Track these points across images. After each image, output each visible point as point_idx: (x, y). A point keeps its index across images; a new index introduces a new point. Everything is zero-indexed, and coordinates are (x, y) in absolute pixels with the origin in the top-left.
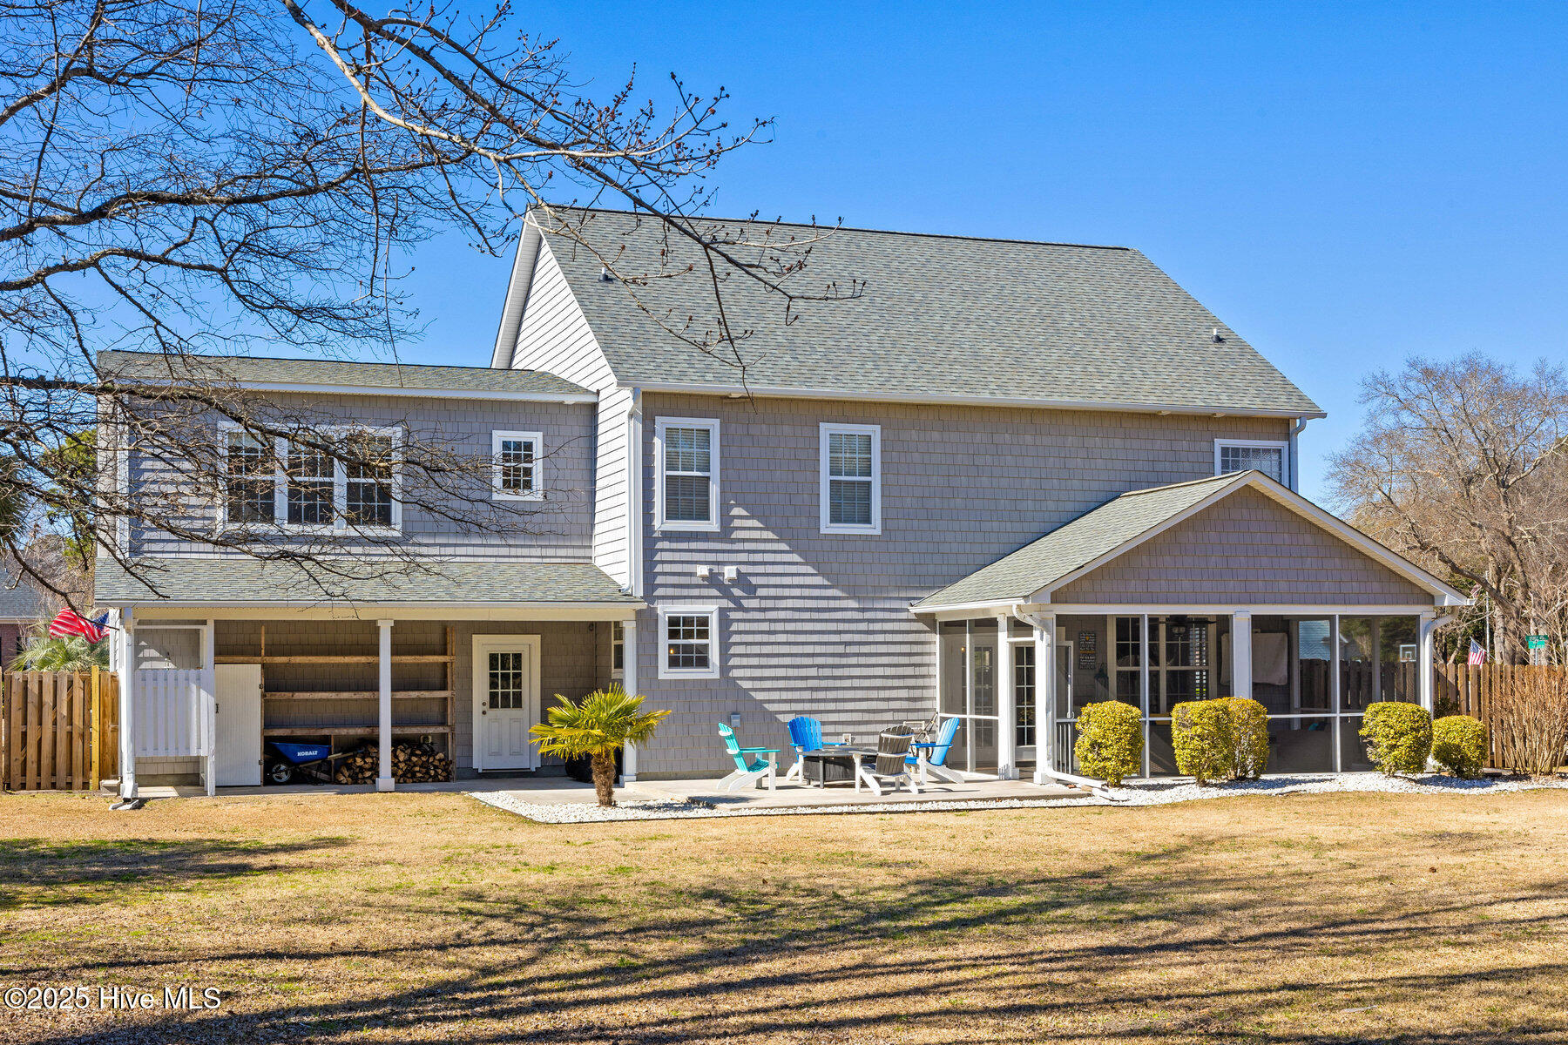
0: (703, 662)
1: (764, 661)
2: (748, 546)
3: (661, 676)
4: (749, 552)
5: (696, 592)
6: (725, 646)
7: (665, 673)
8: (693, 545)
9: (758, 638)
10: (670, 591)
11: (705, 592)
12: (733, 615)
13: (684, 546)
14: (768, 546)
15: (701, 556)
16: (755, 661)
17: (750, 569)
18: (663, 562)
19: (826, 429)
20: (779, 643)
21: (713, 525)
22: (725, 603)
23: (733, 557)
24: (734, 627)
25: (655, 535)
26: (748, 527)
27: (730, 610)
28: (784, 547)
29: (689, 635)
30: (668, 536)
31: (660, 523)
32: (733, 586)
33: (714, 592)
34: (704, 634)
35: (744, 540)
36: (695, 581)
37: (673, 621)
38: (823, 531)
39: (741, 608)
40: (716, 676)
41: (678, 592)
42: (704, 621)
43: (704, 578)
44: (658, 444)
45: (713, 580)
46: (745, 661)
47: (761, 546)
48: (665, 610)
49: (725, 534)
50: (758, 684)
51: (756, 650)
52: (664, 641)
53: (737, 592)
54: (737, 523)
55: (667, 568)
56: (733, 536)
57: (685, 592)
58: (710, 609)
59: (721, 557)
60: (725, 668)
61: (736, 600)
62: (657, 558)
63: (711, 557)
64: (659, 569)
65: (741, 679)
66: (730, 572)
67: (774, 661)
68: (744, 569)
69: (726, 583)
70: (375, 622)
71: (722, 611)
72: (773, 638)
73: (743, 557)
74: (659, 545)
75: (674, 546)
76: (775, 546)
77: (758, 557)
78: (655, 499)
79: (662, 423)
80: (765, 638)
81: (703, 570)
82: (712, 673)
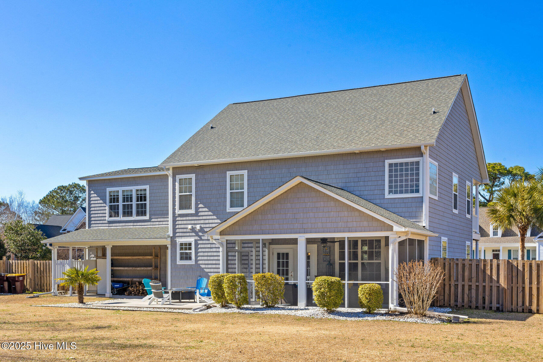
0: (190, 258)
1: (209, 258)
2: (204, 218)
3: (178, 263)
4: (204, 220)
5: (188, 234)
6: (196, 253)
7: (179, 262)
8: (187, 218)
9: (207, 250)
10: (181, 234)
11: (191, 234)
12: (199, 242)
13: (185, 218)
14: (210, 217)
15: (188, 222)
16: (206, 258)
17: (205, 226)
18: (178, 224)
19: (229, 173)
20: (213, 252)
21: (192, 211)
22: (197, 238)
23: (199, 222)
24: (199, 246)
25: (176, 215)
26: (204, 211)
27: (198, 240)
28: (215, 217)
29: (186, 249)
30: (181, 215)
31: (178, 212)
32: (199, 232)
33: (194, 234)
34: (190, 249)
35: (203, 216)
36: (188, 230)
37: (181, 244)
38: (228, 211)
39: (201, 240)
40: (194, 263)
41: (183, 234)
42: (190, 244)
43: (190, 229)
44: (177, 184)
45: (193, 230)
46: (203, 258)
47: (208, 217)
48: (179, 241)
49: (196, 214)
50: (207, 266)
51: (206, 254)
52: (178, 251)
53: (200, 234)
54: (201, 210)
55: (180, 226)
56: (199, 214)
57: (185, 234)
58: (192, 240)
59: (196, 222)
60: (196, 261)
61: (200, 237)
62: (177, 223)
63: (193, 222)
64: (177, 227)
65: (202, 264)
66: (198, 227)
67: (212, 258)
68: (202, 226)
69: (197, 231)
70: (105, 246)
71: (196, 241)
72: (211, 250)
73: (202, 222)
74: (177, 219)
75: (182, 219)
76: (213, 217)
77: (207, 221)
78: (176, 203)
79: (178, 177)
80: (209, 250)
81: (190, 227)
82: (192, 262)
